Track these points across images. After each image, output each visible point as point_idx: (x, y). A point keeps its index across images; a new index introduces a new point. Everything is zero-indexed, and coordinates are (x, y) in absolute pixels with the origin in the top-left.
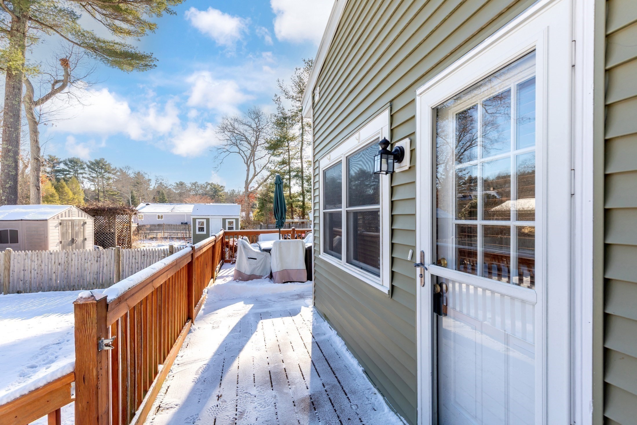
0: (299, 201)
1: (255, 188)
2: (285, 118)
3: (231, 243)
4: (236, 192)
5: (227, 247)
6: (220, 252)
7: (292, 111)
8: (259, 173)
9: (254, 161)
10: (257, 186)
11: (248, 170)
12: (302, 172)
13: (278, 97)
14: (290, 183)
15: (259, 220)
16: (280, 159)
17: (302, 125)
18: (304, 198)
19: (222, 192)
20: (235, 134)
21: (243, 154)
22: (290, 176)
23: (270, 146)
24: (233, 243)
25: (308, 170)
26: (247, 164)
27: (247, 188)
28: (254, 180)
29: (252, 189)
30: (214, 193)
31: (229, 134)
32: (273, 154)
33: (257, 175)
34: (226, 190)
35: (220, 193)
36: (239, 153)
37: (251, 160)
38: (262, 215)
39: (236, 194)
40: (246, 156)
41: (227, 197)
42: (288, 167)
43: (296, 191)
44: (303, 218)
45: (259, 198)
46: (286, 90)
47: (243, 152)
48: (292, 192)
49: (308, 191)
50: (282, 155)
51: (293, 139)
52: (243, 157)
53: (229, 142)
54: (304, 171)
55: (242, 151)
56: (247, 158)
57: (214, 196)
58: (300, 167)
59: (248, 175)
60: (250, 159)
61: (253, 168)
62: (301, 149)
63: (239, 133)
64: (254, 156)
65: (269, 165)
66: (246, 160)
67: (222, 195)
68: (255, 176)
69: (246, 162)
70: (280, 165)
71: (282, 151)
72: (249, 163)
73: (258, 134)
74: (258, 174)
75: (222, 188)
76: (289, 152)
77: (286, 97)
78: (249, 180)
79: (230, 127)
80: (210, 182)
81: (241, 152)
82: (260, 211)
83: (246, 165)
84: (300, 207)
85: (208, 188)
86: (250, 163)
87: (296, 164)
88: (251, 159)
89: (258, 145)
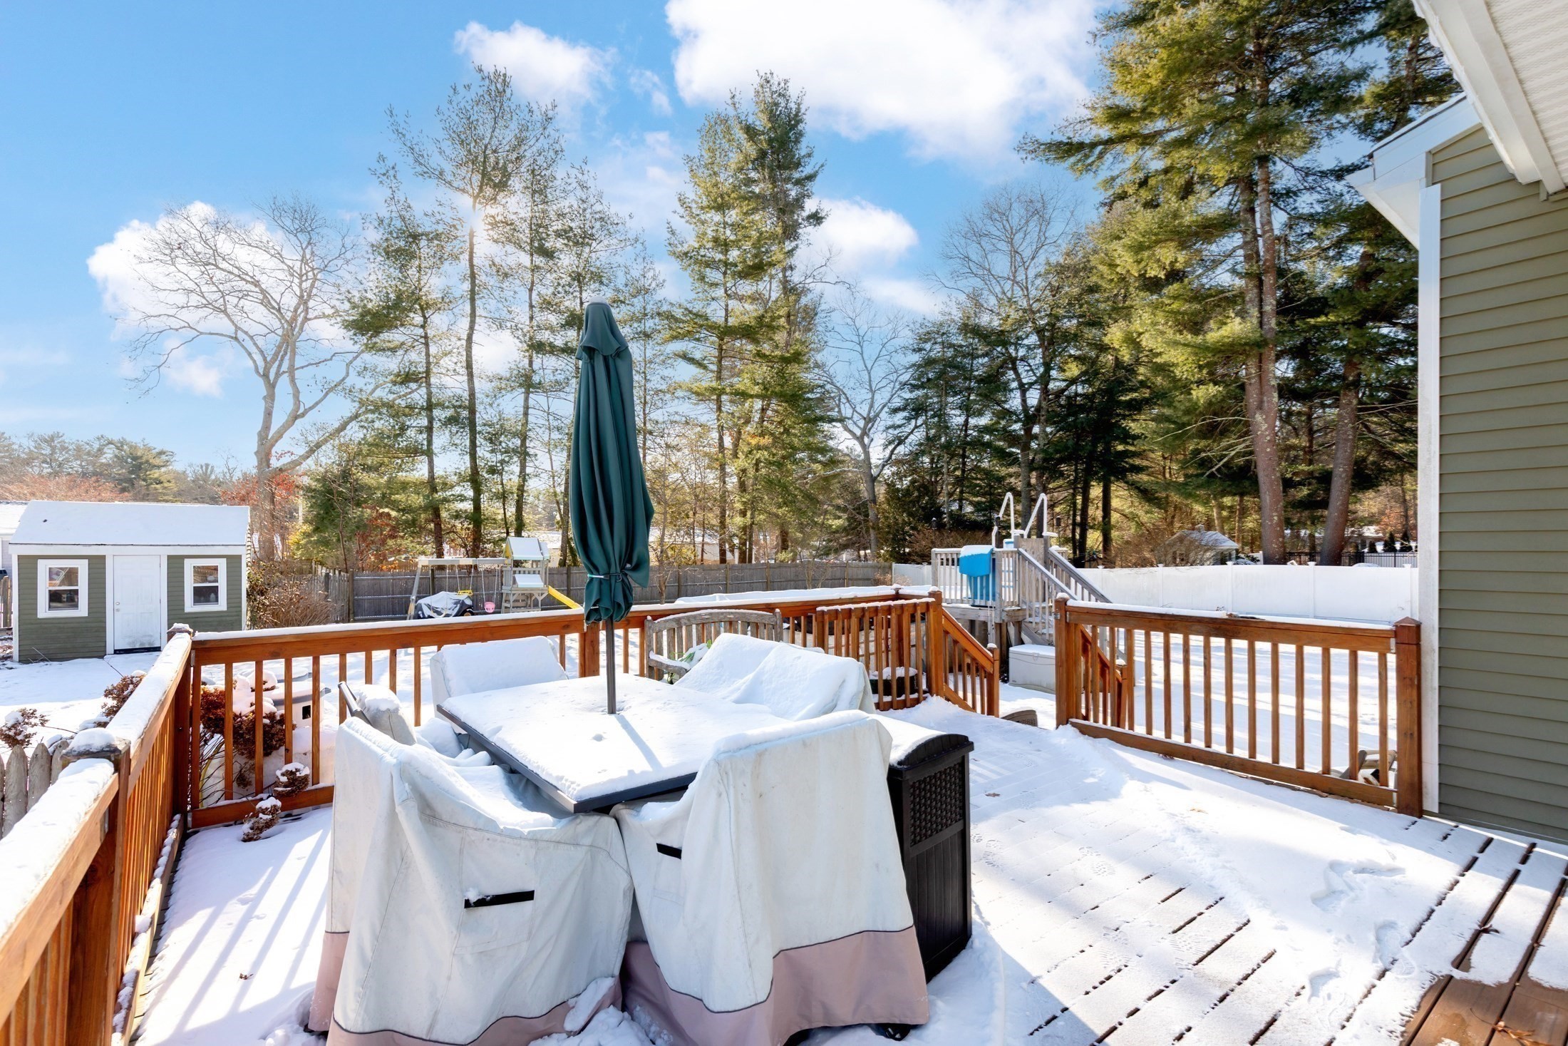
0: (462, 498)
1: (293, 458)
2: (415, 237)
3: (242, 704)
4: (217, 470)
5: (216, 725)
6: (162, 778)
7: (438, 217)
8: (311, 408)
9: (292, 370)
10: (301, 450)
11: (270, 398)
12: (472, 411)
13: (390, 163)
14: (430, 442)
15: (309, 560)
16: (392, 364)
17: (472, 266)
18: (478, 492)
19: (163, 470)
20: (219, 275)
21: (249, 344)
22: (431, 420)
23: (362, 315)
24: (258, 703)
25: (491, 405)
26: (265, 376)
27: (264, 455)
28: (293, 432)
29: (286, 460)
30: (131, 472)
31: (194, 272)
32: (372, 348)
33: (303, 415)
34: (178, 466)
35: (155, 474)
36: (236, 339)
37: (280, 366)
38: (326, 543)
39: (217, 479)
40: (262, 352)
41: (184, 487)
42: (423, 391)
43: (451, 470)
44: (475, 555)
45: (309, 489)
46: (417, 149)
47: (251, 338)
48: (438, 472)
49: (492, 471)
50: (401, 352)
51: (446, 302)
52: (250, 354)
53: (195, 300)
54: (479, 408)
55: (246, 333)
56: (265, 359)
57: (131, 482)
58: (466, 395)
59: (268, 414)
60: (277, 363)
61: (290, 390)
62: (469, 339)
63: (236, 271)
64: (294, 353)
65: (354, 380)
66: (261, 364)
67: (162, 479)
68: (295, 417)
69: (261, 371)
70: (394, 383)
71: (402, 338)
72: (272, 376)
73: (306, 285)
74: (306, 411)
75: (164, 457)
76: (427, 345)
77: (419, 169)
78: (275, 426)
79: (199, 247)
80: (115, 437)
81: (241, 335)
82: (316, 530)
83: (261, 381)
84: (466, 518)
85: (109, 456)
86: (278, 375)
87: (450, 383)
88: (282, 360)
89: (306, 319)
